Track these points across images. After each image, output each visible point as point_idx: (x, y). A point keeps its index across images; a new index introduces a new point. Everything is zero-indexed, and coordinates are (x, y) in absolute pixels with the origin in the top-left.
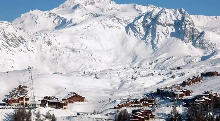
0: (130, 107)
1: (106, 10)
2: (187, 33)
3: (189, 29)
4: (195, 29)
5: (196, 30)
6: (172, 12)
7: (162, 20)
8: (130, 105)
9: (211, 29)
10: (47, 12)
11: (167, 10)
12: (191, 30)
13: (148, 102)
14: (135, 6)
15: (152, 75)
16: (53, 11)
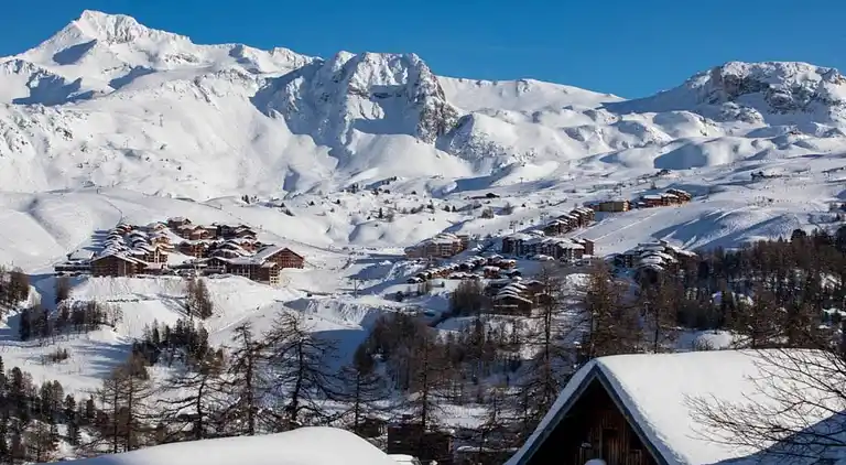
0: (452, 278)
1: (164, 58)
2: (429, 118)
3: (433, 107)
4: (450, 109)
5: (453, 111)
6: (385, 63)
7: (361, 81)
8: (452, 275)
9: (485, 111)
10: (11, 58)
11: (373, 57)
12: (439, 109)
13: (498, 269)
14: (240, 49)
15: (429, 210)
16: (26, 57)
